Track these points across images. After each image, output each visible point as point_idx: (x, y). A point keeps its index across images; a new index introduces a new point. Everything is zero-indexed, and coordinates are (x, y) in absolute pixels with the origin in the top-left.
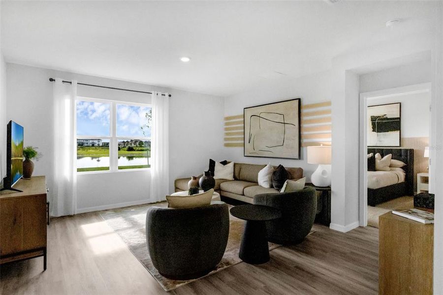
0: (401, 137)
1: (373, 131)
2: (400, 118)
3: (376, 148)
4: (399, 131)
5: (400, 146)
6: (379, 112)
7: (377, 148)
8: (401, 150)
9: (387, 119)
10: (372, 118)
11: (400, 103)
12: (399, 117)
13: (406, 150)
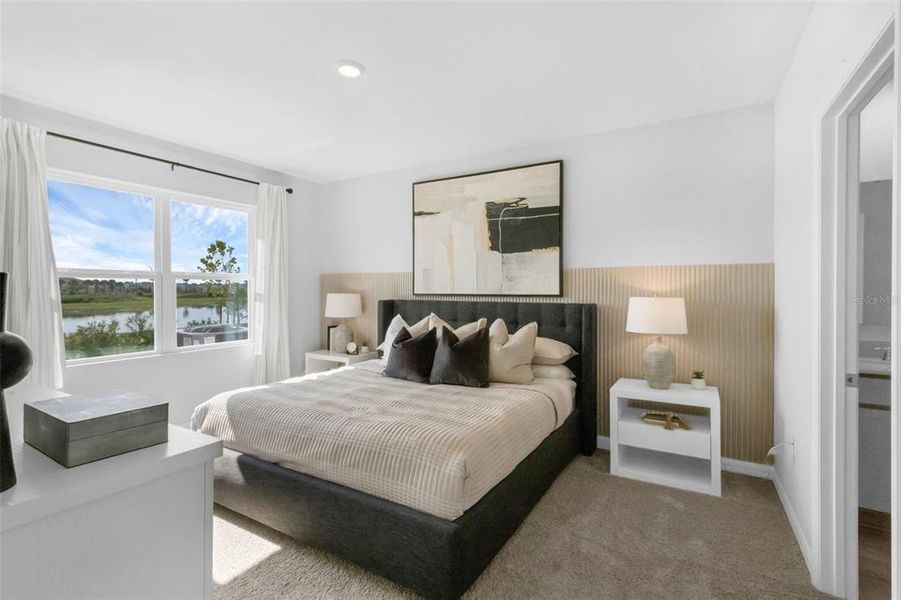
0: (564, 268)
1: (492, 248)
2: (560, 209)
3: (498, 300)
4: (558, 248)
5: (561, 295)
6: (508, 189)
7: (502, 300)
8: (562, 307)
9: (527, 211)
10: (488, 209)
11: (561, 162)
12: (558, 204)
13: (579, 308)
